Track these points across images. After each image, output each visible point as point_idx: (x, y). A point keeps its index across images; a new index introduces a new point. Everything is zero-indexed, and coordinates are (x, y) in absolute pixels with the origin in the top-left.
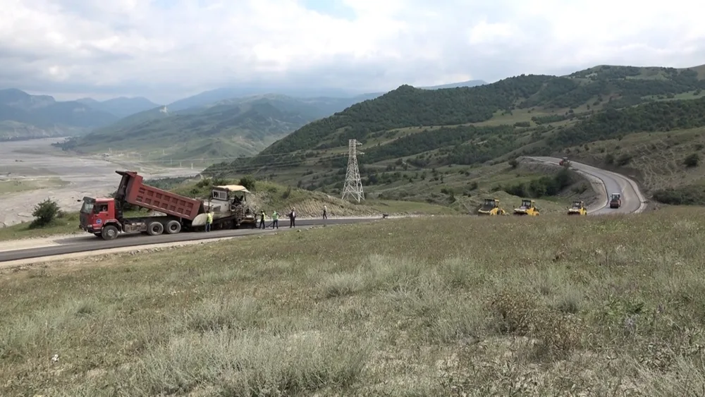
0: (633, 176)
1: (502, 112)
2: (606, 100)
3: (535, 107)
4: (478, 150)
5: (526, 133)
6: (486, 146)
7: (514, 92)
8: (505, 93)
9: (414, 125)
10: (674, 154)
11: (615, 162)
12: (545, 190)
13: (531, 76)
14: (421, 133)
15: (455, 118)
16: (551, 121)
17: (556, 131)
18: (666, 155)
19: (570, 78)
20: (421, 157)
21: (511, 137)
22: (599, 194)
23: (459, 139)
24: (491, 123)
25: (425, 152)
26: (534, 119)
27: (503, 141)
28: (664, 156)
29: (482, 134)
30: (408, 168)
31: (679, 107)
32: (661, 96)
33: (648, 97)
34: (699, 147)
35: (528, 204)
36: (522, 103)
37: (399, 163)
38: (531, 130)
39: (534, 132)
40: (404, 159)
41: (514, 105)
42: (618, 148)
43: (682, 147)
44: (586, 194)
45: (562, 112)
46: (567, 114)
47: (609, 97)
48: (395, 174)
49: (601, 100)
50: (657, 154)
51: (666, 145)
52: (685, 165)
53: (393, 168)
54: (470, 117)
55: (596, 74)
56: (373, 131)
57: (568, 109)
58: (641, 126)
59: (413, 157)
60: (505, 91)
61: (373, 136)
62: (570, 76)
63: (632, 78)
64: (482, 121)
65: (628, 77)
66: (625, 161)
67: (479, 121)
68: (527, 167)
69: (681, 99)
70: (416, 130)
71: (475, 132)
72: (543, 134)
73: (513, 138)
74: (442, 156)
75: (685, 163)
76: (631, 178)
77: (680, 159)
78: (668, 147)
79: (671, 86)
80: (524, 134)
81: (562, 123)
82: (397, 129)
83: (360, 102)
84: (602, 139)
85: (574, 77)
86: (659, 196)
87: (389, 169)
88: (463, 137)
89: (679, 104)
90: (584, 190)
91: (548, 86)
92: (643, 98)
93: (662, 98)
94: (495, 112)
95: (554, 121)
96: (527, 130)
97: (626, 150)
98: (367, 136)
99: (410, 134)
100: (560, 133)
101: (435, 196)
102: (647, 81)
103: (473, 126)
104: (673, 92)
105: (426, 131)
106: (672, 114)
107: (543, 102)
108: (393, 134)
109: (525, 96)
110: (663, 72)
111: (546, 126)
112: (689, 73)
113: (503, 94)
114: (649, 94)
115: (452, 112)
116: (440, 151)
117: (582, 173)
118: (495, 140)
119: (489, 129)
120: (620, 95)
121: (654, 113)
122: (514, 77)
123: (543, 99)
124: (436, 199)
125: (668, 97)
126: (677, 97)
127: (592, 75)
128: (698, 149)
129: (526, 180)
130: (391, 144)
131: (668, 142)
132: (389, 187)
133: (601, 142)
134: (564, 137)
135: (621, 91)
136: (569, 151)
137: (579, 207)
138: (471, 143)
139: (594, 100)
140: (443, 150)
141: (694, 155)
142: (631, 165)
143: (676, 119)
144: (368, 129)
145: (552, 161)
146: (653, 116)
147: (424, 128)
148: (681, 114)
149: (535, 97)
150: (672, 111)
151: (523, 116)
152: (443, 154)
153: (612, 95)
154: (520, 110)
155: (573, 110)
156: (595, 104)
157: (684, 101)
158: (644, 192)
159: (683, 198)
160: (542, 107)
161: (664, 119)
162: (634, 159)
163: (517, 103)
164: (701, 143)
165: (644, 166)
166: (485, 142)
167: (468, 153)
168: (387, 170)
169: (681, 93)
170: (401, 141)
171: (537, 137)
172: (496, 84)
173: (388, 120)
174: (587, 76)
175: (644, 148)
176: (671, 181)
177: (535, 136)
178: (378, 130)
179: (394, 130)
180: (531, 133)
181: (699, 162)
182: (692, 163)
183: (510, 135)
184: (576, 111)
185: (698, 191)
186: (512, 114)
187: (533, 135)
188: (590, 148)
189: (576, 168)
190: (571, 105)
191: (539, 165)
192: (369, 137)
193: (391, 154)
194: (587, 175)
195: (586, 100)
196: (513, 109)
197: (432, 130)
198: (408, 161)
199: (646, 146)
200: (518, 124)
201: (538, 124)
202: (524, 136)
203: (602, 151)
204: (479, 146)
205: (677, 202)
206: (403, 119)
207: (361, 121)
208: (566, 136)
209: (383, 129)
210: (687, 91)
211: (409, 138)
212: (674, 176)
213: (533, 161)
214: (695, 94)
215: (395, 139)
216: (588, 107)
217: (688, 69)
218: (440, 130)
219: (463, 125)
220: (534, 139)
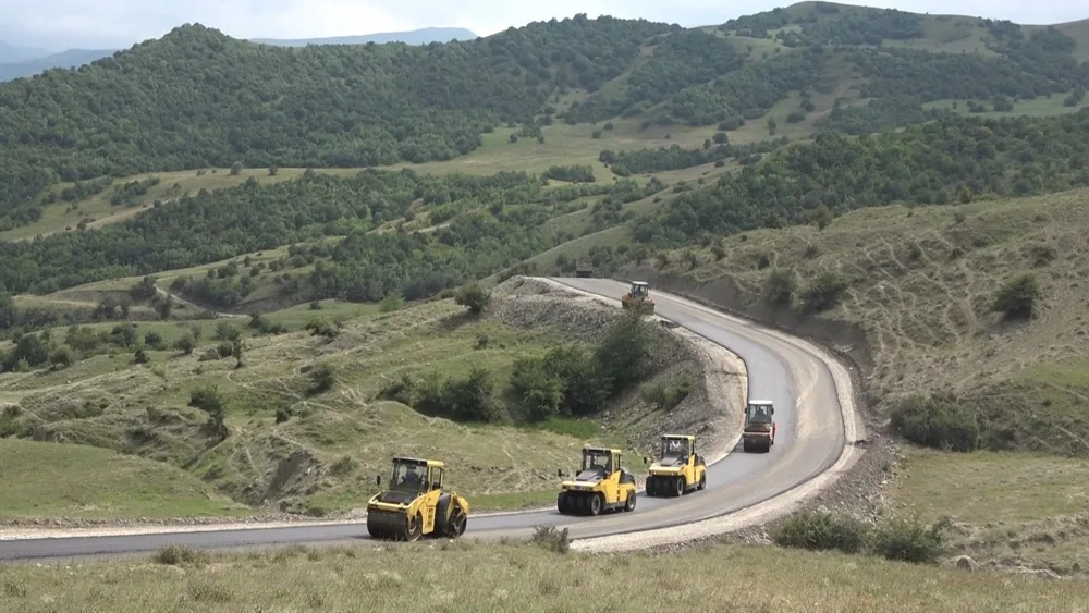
0: (845, 349)
1: (511, 131)
2: (823, 107)
3: (616, 121)
4: (417, 252)
5: (580, 201)
6: (446, 239)
7: (553, 70)
8: (524, 72)
9: (215, 162)
10: (970, 279)
11: (797, 302)
12: (558, 397)
13: (605, 21)
14: (235, 192)
15: (357, 143)
16: (659, 168)
17: (667, 196)
18: (948, 278)
19: (720, 34)
20: (223, 273)
21: (529, 212)
22: (722, 413)
23: (361, 214)
24: (474, 166)
25: (242, 258)
26: (606, 158)
27: (503, 227)
28: (941, 283)
29: (440, 201)
30: (174, 311)
31: (1020, 135)
32: (977, 103)
33: (941, 105)
34: (1043, 256)
35: (602, 461)
36: (575, 105)
37: (143, 293)
38: (595, 193)
39: (603, 197)
40: (163, 280)
41: (550, 111)
42: (811, 253)
43: (996, 253)
44: (685, 412)
45: (694, 139)
46: (707, 144)
47: (830, 100)
48: (116, 331)
49: (810, 108)
50: (922, 274)
51: (951, 246)
52: (998, 315)
53: (118, 308)
54: (408, 143)
55: (797, 29)
56: (67, 177)
57: (710, 132)
58: (913, 190)
59: (198, 273)
60: (525, 64)
61: (67, 196)
62: (721, 28)
63: (898, 45)
64: (447, 158)
65: (888, 43)
66: (827, 294)
67: (436, 158)
68: (516, 315)
69: (1030, 114)
70: (217, 178)
71: (418, 194)
72: (628, 207)
73: (535, 217)
74: (294, 272)
75: (996, 308)
76: (839, 356)
77: (987, 293)
78: (956, 254)
79: (1005, 74)
80: (571, 204)
81: (690, 176)
82: (155, 175)
83: (29, 76)
84: (771, 224)
85: (733, 32)
86: (906, 419)
87: (105, 312)
88: (376, 208)
89: (1018, 129)
90: (681, 396)
91: (657, 55)
92: (927, 106)
93: (981, 110)
94: (488, 130)
95: (668, 168)
96: (584, 194)
97: (833, 263)
98: (44, 194)
99: (194, 194)
100: (675, 204)
101: (164, 420)
102: (940, 57)
103: (411, 175)
104: (1012, 93)
105: (251, 183)
106: (999, 157)
107: (638, 105)
108: (138, 191)
109: (588, 84)
110: (984, 33)
111: (641, 180)
112: (1053, 40)
113: (516, 73)
114: (944, 95)
115: (348, 125)
116: (292, 252)
117: (687, 335)
118: (476, 222)
119: (460, 184)
120: (863, 96)
121: (951, 150)
122: (553, 21)
123: (641, 96)
124: (164, 432)
125: (998, 109)
126: (1023, 109)
127: (786, 29)
128: (1040, 263)
129: (498, 363)
130: (127, 224)
131: (956, 236)
132: (54, 382)
133: (766, 232)
134: (688, 218)
135: (867, 81)
136: (664, 262)
137: (682, 457)
138: (400, 230)
139: (791, 104)
140: (300, 252)
141: (1025, 281)
142: (844, 312)
143: (1010, 173)
144: (48, 171)
145: (602, 294)
146: (947, 159)
147: (247, 173)
148: (1025, 158)
149: (614, 90)
150: (1001, 148)
151: (577, 148)
152: (298, 265)
153: (841, 91)
154: (568, 128)
155: (729, 134)
156: (793, 119)
157: (1035, 121)
158: (868, 402)
159: (983, 429)
160: (635, 122)
161: (978, 168)
162: (852, 291)
163: (562, 107)
164: (1048, 243)
165: (878, 317)
166: (444, 226)
167: (385, 261)
168: (96, 316)
169: (1031, 97)
170: (160, 214)
171: (608, 213)
172: (495, 40)
173: (126, 140)
174: (773, 33)
175: (885, 253)
176: (952, 367)
177: (603, 211)
178: (86, 177)
179: (141, 179)
180: (591, 202)
181: (1038, 306)
182: (1016, 307)
183: (527, 206)
184: (736, 138)
185: (1027, 401)
186: (541, 141)
187: (597, 208)
188: (730, 253)
189: (672, 317)
190: (721, 117)
191: (555, 306)
192: (51, 200)
193: (123, 262)
194: (704, 344)
195: (766, 105)
196: (547, 122)
197: (273, 180)
198: (177, 286)
199: (891, 248)
200: (557, 174)
201: (618, 172)
202: (573, 210)
203: (764, 263)
204: (421, 238)
205: (961, 441)
206: (179, 139)
207: (24, 140)
208: (691, 212)
209: (107, 171)
210: (1047, 92)
211: (190, 206)
212: (964, 349)
213: (544, 290)
214: (1069, 103)
215: (141, 209)
216: (772, 126)
217: (1051, 28)
218: (299, 182)
219: (379, 168)
220: (599, 221)
